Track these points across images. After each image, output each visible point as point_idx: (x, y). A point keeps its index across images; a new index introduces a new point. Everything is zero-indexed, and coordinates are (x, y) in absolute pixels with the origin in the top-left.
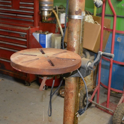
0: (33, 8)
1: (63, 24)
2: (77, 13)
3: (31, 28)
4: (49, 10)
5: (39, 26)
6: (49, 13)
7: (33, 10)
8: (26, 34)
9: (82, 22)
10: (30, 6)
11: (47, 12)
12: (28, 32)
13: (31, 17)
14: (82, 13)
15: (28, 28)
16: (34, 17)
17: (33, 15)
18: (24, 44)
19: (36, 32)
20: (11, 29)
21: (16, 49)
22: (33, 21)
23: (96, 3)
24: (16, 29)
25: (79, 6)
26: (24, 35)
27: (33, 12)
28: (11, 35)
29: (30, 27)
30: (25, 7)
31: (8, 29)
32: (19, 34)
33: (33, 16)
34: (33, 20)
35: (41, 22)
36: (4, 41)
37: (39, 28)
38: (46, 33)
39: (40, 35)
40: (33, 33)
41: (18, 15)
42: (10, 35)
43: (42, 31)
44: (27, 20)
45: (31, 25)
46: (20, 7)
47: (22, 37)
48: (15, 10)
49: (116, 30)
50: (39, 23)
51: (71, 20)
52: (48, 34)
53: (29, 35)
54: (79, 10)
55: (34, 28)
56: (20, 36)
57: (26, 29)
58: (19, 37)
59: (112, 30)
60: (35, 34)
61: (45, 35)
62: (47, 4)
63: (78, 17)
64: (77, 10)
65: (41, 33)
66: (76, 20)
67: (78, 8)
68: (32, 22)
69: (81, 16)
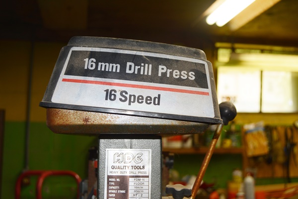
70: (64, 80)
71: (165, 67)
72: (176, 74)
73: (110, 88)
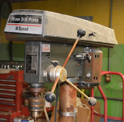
0: (14, 91)
1: (48, 108)
2: (68, 110)
4: (40, 110)
5: (21, 110)
6: (40, 114)
7: (15, 93)
8: (6, 120)
9: (74, 119)
10: (12, 88)
11: (38, 113)
12: (8, 117)
13: (12, 100)
14: (74, 110)
15: (9, 113)
16: (15, 101)
17: (14, 98)
19: (18, 117)
22: (14, 105)
23: (89, 101)
25: (71, 102)
26: (4, 121)
27: (14, 95)
29: (10, 112)
30: (6, 90)
34: (15, 103)
35: (23, 106)
37: (21, 112)
38: (29, 119)
39: (22, 121)
40: (14, 119)
43: (24, 116)
44: (7, 104)
45: (12, 109)
49: (107, 116)
50: (21, 107)
51: (62, 117)
52: (31, 119)
53: (9, 121)
54: (70, 107)
55: (16, 113)
57: (6, 114)
59: (104, 116)
60: (17, 119)
61: (28, 121)
62: (37, 104)
63: (70, 114)
64: (68, 107)
65: (23, 118)
66: (67, 118)
67: (70, 104)
68: (12, 105)
69: (73, 113)
70: (8, 24)
71: (31, 18)
72: (33, 20)
73: (17, 26)
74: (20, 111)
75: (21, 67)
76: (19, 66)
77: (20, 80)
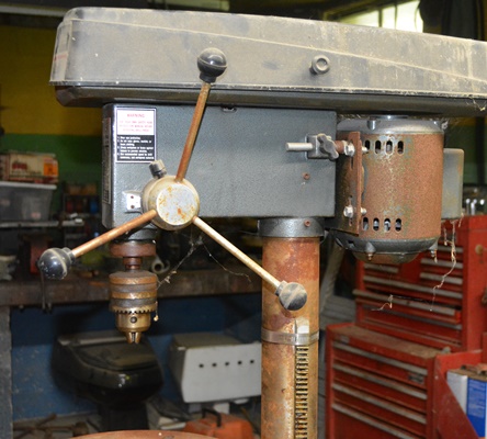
0: (459, 281)
3: (452, 351)
5: (481, 347)
7: (463, 288)
8: (425, 373)
12: (431, 365)
13: (451, 312)
16: (461, 315)
17: (459, 305)
18: (420, 410)
20: (381, 352)
21: (397, 424)
22: (459, 327)
24: (395, 352)
27: (459, 296)
28: (383, 373)
29: (447, 349)
31: (375, 350)
32: (406, 371)
33: (458, 308)
34: (460, 323)
36: (361, 391)
37: (482, 355)
40: (449, 374)
41: (413, 304)
42: (379, 372)
46: (423, 275)
47: (415, 382)
48: (407, 286)
56: (410, 378)
57: (427, 354)
58: (406, 381)
68: (455, 330)
74: (478, 351)
75: (482, 202)
76: (475, 201)
77: (478, 248)
